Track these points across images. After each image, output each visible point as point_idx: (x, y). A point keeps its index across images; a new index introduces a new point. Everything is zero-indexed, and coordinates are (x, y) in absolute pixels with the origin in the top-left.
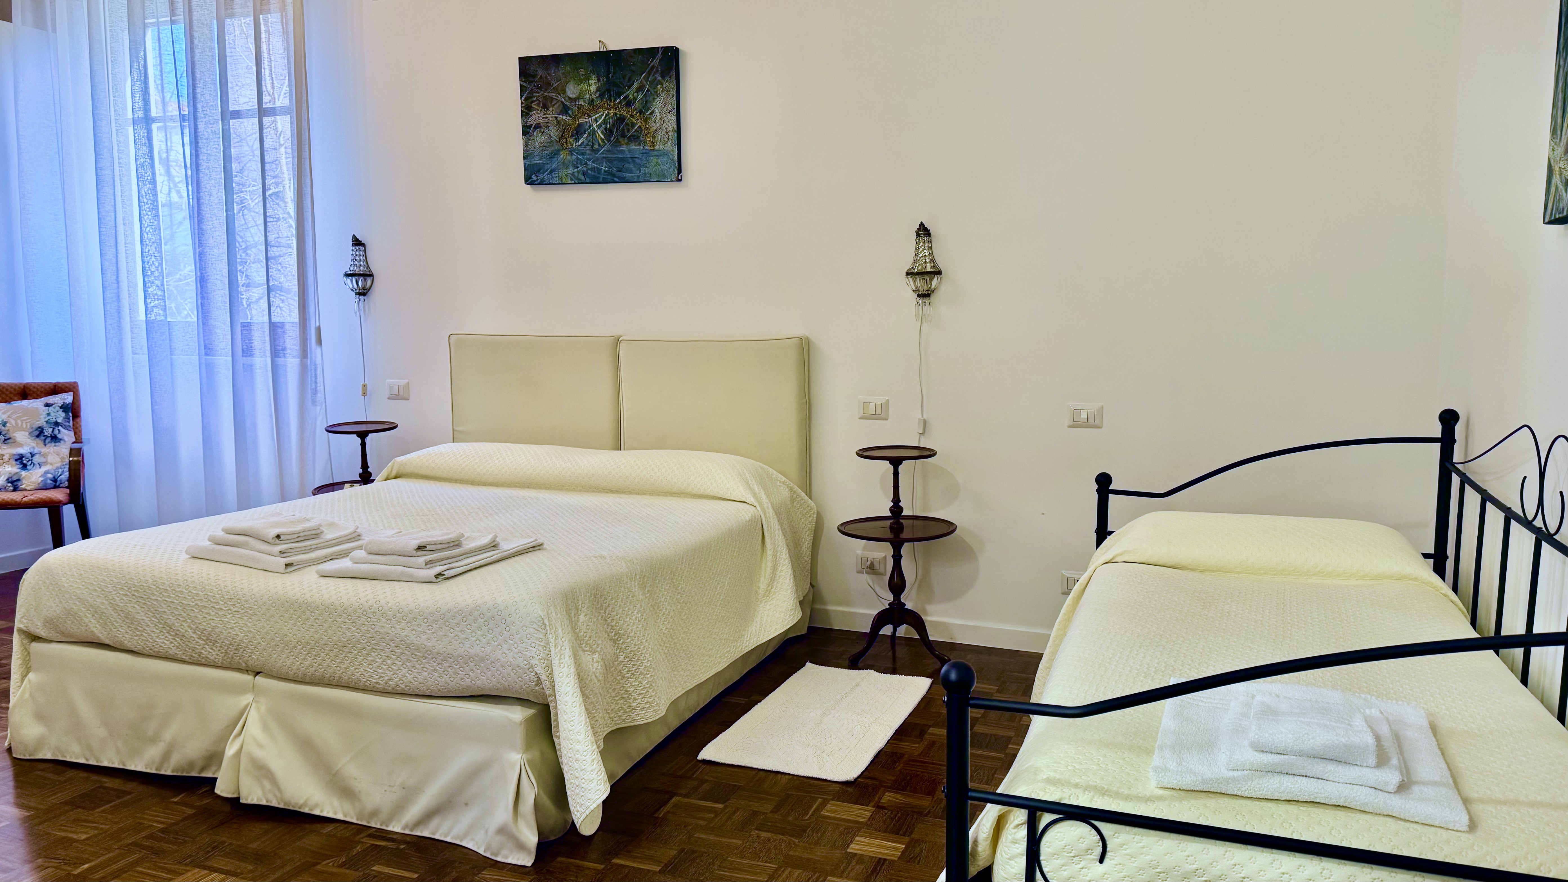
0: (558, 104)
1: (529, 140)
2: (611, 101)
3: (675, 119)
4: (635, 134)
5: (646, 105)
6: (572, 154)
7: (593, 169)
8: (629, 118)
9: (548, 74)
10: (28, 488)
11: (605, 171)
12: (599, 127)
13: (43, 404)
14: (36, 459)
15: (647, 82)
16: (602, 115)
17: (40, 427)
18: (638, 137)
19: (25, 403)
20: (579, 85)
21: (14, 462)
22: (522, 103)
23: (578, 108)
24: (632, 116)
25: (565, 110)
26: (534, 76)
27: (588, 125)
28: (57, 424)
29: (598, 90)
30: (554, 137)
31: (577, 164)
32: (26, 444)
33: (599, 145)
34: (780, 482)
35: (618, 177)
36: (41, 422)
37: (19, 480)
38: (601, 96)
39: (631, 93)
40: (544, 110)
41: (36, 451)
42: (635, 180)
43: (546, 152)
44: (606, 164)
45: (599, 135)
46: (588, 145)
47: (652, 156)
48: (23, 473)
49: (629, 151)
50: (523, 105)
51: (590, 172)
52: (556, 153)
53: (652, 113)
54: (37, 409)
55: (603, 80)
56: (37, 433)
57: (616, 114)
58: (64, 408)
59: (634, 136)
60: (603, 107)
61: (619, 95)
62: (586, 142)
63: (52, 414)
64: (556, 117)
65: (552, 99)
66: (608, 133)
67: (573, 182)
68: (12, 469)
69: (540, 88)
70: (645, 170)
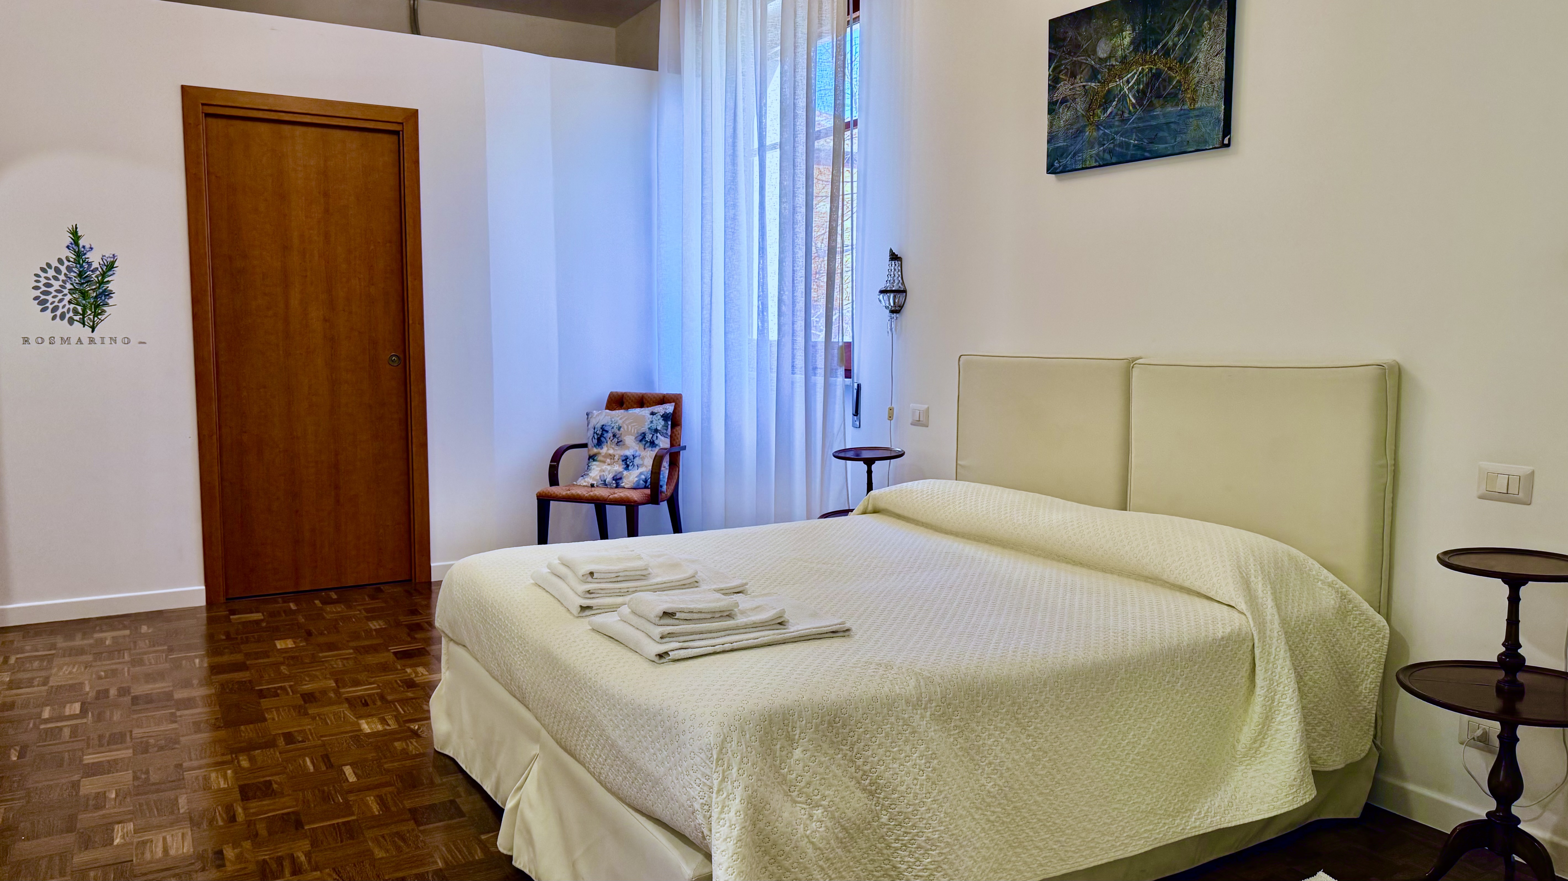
0: (1086, 70)
1: (1054, 119)
2: (1146, 54)
3: (1224, 63)
4: (1172, 91)
5: (1188, 51)
6: (1099, 129)
7: (1121, 145)
8: (1166, 72)
9: (1079, 34)
10: (626, 486)
11: (1135, 146)
12: (1130, 89)
13: (649, 412)
14: (637, 461)
15: (1191, 20)
16: (1135, 73)
17: (643, 433)
18: (1176, 95)
19: (638, 411)
20: (1111, 40)
21: (621, 463)
22: (1050, 75)
23: (1108, 69)
24: (1170, 69)
25: (1094, 75)
26: (1064, 39)
27: (1119, 89)
28: (656, 431)
29: (1132, 42)
30: (1081, 111)
31: (1104, 140)
32: (632, 446)
33: (1130, 111)
34: (1323, 583)
35: (1148, 152)
36: (645, 429)
37: (621, 478)
38: (1136, 50)
39: (1170, 39)
40: (1072, 80)
41: (637, 454)
42: (1169, 152)
43: (1071, 131)
44: (1136, 135)
45: (1130, 100)
46: (1117, 114)
47: (1192, 118)
48: (625, 473)
49: (1164, 115)
50: (1051, 78)
51: (1117, 149)
52: (1080, 131)
53: (1196, 59)
54: (644, 416)
55: (1139, 28)
56: (641, 437)
57: (1151, 69)
58: (665, 417)
59: (1172, 93)
60: (1137, 63)
61: (1156, 44)
62: (1115, 111)
63: (654, 422)
64: (1084, 86)
65: (1081, 63)
66: (1141, 95)
67: (1097, 164)
68: (618, 468)
69: (1069, 53)
70: (1182, 137)
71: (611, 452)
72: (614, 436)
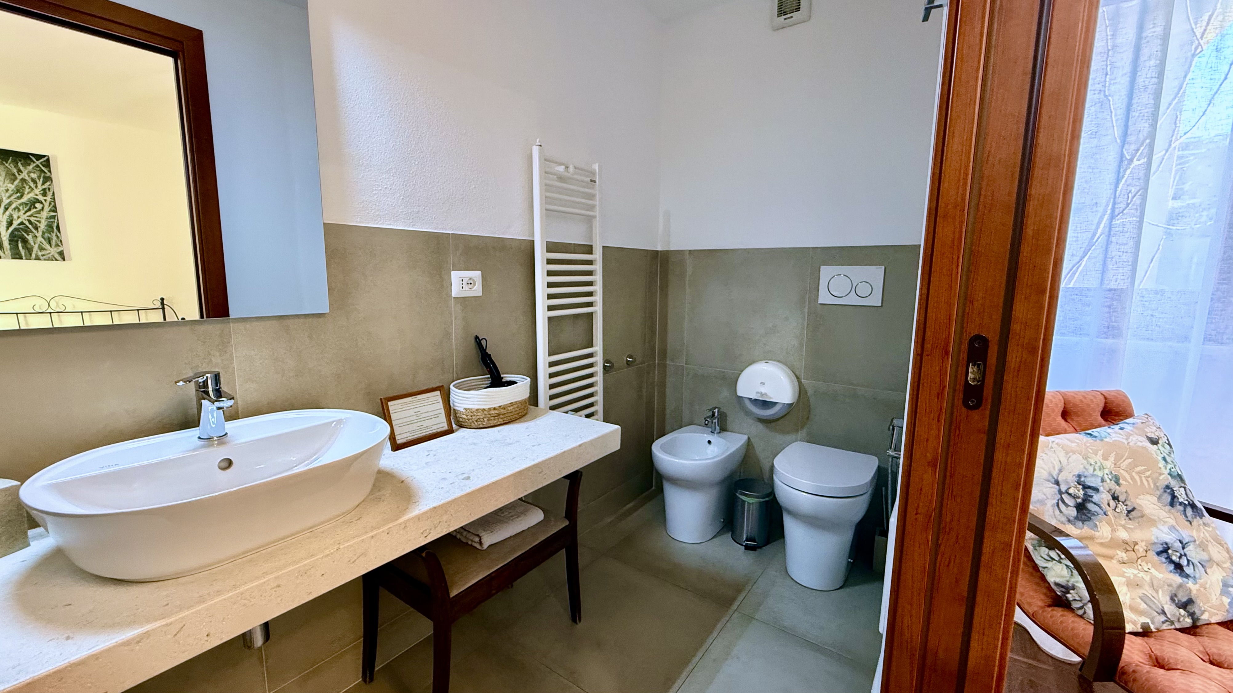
10: (1213, 621)
14: (1192, 554)
28: (1181, 479)
41: (1184, 536)
48: (1191, 586)
56: (1168, 497)
63: (1169, 459)
71: (1123, 535)
72: (1115, 498)
